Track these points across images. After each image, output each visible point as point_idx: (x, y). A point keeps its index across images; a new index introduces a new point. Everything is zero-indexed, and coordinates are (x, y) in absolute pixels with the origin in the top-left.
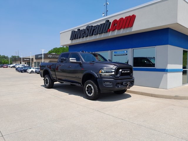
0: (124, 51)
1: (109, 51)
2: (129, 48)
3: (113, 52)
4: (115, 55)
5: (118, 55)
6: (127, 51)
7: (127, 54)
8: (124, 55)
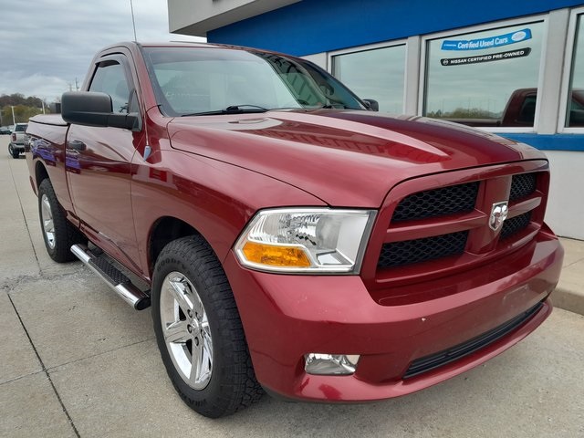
0: (514, 31)
1: (413, 41)
2: (548, 12)
3: (436, 46)
4: (448, 63)
5: (468, 61)
6: (528, 32)
7: (527, 51)
8: (504, 56)
